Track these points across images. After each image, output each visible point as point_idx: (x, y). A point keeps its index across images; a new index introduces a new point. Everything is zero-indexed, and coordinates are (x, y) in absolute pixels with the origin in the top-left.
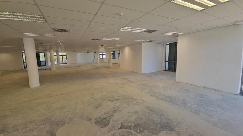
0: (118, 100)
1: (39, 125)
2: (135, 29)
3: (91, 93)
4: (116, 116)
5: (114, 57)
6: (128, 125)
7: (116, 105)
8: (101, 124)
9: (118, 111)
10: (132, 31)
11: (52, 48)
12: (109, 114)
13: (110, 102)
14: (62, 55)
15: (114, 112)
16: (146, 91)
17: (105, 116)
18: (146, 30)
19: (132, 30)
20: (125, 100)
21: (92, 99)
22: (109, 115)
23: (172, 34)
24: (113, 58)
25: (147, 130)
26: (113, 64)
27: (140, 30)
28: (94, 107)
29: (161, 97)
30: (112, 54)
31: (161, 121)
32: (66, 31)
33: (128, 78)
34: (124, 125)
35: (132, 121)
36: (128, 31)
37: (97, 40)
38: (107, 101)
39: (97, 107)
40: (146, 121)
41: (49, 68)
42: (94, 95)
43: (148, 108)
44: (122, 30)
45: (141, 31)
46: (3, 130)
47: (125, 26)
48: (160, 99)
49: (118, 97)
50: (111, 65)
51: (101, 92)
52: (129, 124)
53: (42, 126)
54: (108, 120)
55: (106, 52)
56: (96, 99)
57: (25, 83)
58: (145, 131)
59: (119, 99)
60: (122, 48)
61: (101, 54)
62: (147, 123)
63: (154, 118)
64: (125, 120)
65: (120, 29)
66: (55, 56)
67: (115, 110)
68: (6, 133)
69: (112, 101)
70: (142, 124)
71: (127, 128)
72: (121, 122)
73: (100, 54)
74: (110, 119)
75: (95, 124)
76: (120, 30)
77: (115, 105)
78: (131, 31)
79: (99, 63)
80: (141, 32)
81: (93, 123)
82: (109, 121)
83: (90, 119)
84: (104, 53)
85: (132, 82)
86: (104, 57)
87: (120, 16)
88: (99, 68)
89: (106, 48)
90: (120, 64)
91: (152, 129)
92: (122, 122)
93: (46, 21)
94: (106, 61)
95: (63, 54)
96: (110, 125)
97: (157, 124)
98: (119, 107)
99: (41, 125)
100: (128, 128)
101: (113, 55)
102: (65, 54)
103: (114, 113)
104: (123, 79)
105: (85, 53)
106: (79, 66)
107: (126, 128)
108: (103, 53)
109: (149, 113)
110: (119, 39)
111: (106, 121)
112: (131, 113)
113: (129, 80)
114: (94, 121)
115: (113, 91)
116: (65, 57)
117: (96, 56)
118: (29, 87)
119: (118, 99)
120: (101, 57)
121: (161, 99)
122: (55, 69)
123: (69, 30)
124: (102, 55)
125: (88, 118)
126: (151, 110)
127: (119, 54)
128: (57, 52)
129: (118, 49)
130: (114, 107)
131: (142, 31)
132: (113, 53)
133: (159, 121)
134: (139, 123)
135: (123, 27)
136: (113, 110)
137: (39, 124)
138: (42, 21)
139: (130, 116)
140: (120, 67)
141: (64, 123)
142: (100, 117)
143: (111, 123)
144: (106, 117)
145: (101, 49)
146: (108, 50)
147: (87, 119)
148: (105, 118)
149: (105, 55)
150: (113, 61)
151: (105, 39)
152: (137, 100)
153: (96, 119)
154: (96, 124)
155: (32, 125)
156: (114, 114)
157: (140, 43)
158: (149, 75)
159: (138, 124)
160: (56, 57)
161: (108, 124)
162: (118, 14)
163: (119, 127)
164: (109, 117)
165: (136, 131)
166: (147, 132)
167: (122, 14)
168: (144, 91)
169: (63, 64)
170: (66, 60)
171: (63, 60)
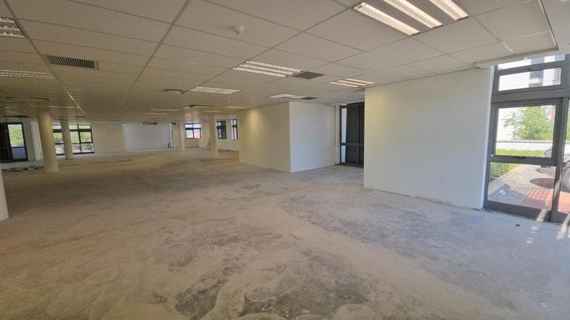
0: (235, 240)
2: (273, 68)
3: (163, 228)
4: (233, 284)
5: (224, 136)
6: (262, 301)
7: (230, 253)
8: (193, 310)
9: (236, 270)
10: (265, 73)
11: (48, 110)
12: (214, 278)
13: (216, 246)
14: (79, 131)
15: (226, 271)
16: (302, 214)
17: (202, 287)
18: (298, 71)
19: (266, 69)
20: (253, 240)
21: (168, 243)
22: (214, 282)
23: (353, 83)
24: (220, 136)
25: (307, 309)
26: (220, 151)
27: (284, 72)
28: (173, 265)
29: (333, 225)
30: (218, 127)
31: (336, 282)
32: (89, 64)
33: (258, 185)
34: (251, 305)
35: (272, 290)
36: (257, 72)
37: (179, 93)
38: (208, 246)
39: (182, 265)
40: (304, 287)
41: (37, 165)
42: (172, 233)
43: (306, 254)
44: (241, 69)
45: (286, 73)
47: (250, 60)
48: (332, 231)
49: (235, 234)
50: (217, 155)
51: (192, 223)
52: (265, 300)
54: (211, 295)
55: (202, 121)
56: (179, 243)
58: (304, 311)
59: (239, 237)
60: (242, 114)
61: (190, 126)
62: (308, 292)
63: (322, 276)
64: (256, 290)
65: (238, 66)
66: (56, 131)
67: (229, 266)
69: (221, 244)
70: (297, 296)
71: (260, 311)
72: (245, 297)
73: (187, 126)
74: (217, 292)
75: (176, 311)
76: (238, 69)
77: (228, 255)
78: (262, 72)
79: (184, 149)
80: (287, 76)
81: (172, 307)
82: (214, 298)
83: (162, 300)
84: (198, 126)
85: (270, 194)
86: (197, 134)
87: (238, 33)
88: (185, 162)
89: (202, 114)
90: (237, 152)
91: (319, 304)
92: (248, 295)
93: (23, 33)
94: (203, 144)
95: (81, 127)
96: (216, 310)
97: (329, 291)
98: (238, 259)
100: (263, 309)
101: (220, 130)
102: (88, 127)
103: (227, 274)
104: (247, 188)
105: (145, 125)
106: (129, 158)
107: (257, 311)
108: (195, 126)
109: (311, 266)
110: (234, 91)
111: (205, 299)
112: (270, 270)
113: (260, 188)
114: (172, 302)
115: (221, 220)
116: (89, 134)
117: (176, 133)
119: (236, 238)
120: (190, 134)
121: (336, 229)
122: (56, 169)
123: (98, 62)
124: (192, 129)
125: (156, 296)
126: (314, 259)
127: (234, 126)
128: (64, 121)
129: (231, 116)
130: (225, 260)
131: (291, 73)
132: (220, 124)
133: (333, 282)
134: (288, 292)
135: (244, 63)
136: (223, 268)
138: (12, 35)
139: (267, 279)
140: (238, 159)
142: (189, 291)
143: (220, 302)
144: (207, 287)
145: (188, 115)
146: (207, 118)
147: (153, 299)
148: (204, 292)
149: (200, 129)
150: (220, 144)
151: (199, 89)
152: (281, 236)
153: (179, 296)
154: (178, 310)
156: (227, 278)
157: (285, 102)
158: (307, 176)
159: (286, 297)
160: (59, 136)
161: (213, 306)
162: (232, 28)
163: (241, 309)
164: (214, 286)
165: (282, 314)
166: (308, 312)
167: (242, 29)
168: (297, 215)
169: (81, 153)
170: (92, 142)
171: (81, 143)
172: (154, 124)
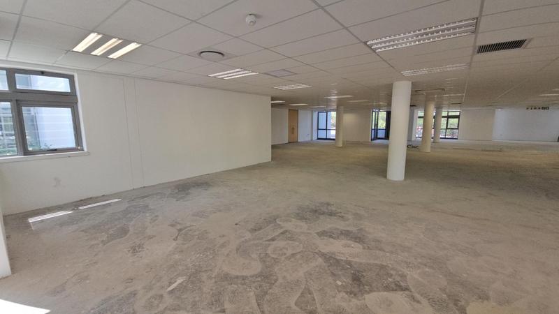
1: (420, 263)
11: (432, 99)
14: (448, 117)
32: (517, 44)
46: (360, 238)
53: (427, 270)
57: (380, 167)
68: (365, 245)
95: (450, 114)
99: (426, 265)
102: (458, 114)
118: (385, 177)
123: (530, 40)
128: (439, 108)
137: (420, 260)
141: (487, 298)
155: (406, 254)
169: (445, 138)
170: (458, 129)
171: (447, 128)
172: (543, 108)
